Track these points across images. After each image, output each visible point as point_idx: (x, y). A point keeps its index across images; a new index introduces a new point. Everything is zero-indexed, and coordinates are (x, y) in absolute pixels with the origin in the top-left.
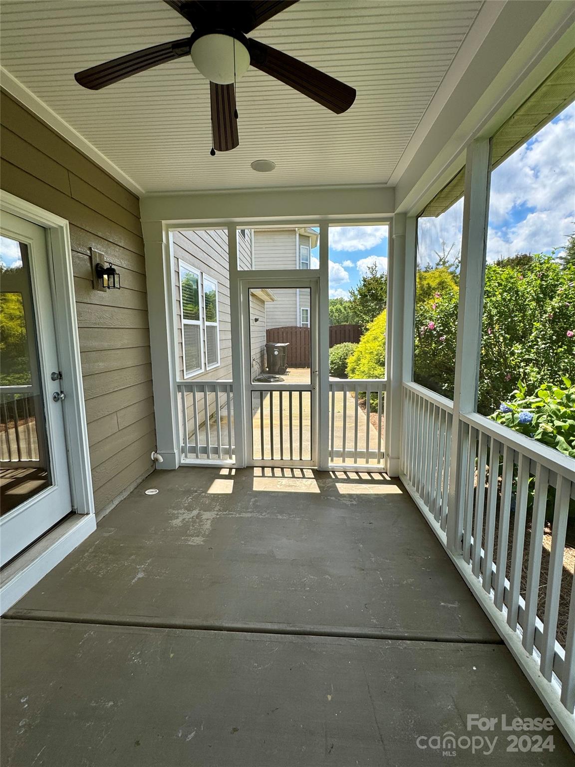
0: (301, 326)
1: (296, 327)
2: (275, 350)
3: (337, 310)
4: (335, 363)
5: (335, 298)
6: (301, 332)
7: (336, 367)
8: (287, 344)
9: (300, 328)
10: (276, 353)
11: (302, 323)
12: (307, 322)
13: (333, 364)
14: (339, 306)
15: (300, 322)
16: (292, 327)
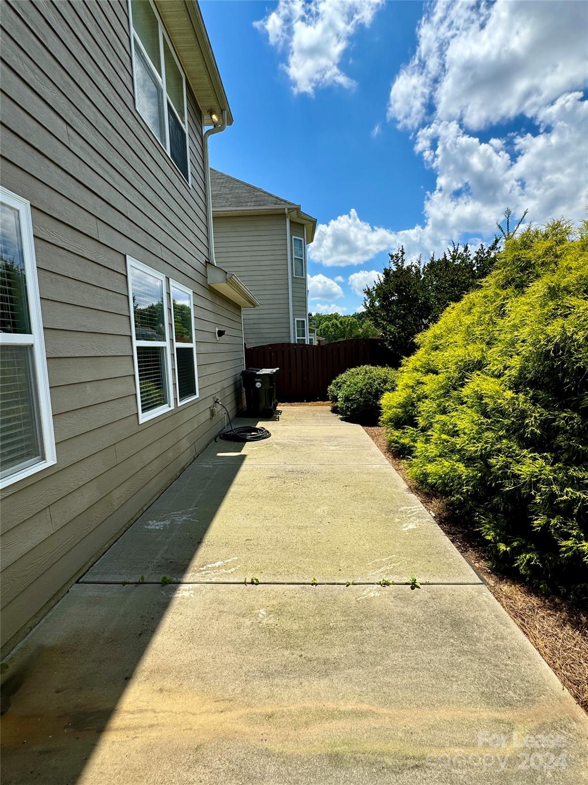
0: (297, 342)
1: (289, 344)
2: (256, 380)
3: (333, 325)
4: (352, 400)
5: (330, 314)
6: (296, 351)
7: (355, 406)
8: (274, 370)
9: (295, 344)
10: (258, 385)
11: (297, 338)
12: (305, 337)
13: (349, 400)
14: (334, 321)
15: (294, 337)
16: (283, 344)
